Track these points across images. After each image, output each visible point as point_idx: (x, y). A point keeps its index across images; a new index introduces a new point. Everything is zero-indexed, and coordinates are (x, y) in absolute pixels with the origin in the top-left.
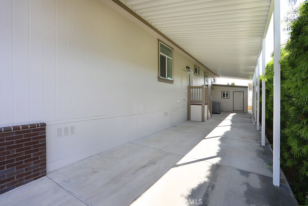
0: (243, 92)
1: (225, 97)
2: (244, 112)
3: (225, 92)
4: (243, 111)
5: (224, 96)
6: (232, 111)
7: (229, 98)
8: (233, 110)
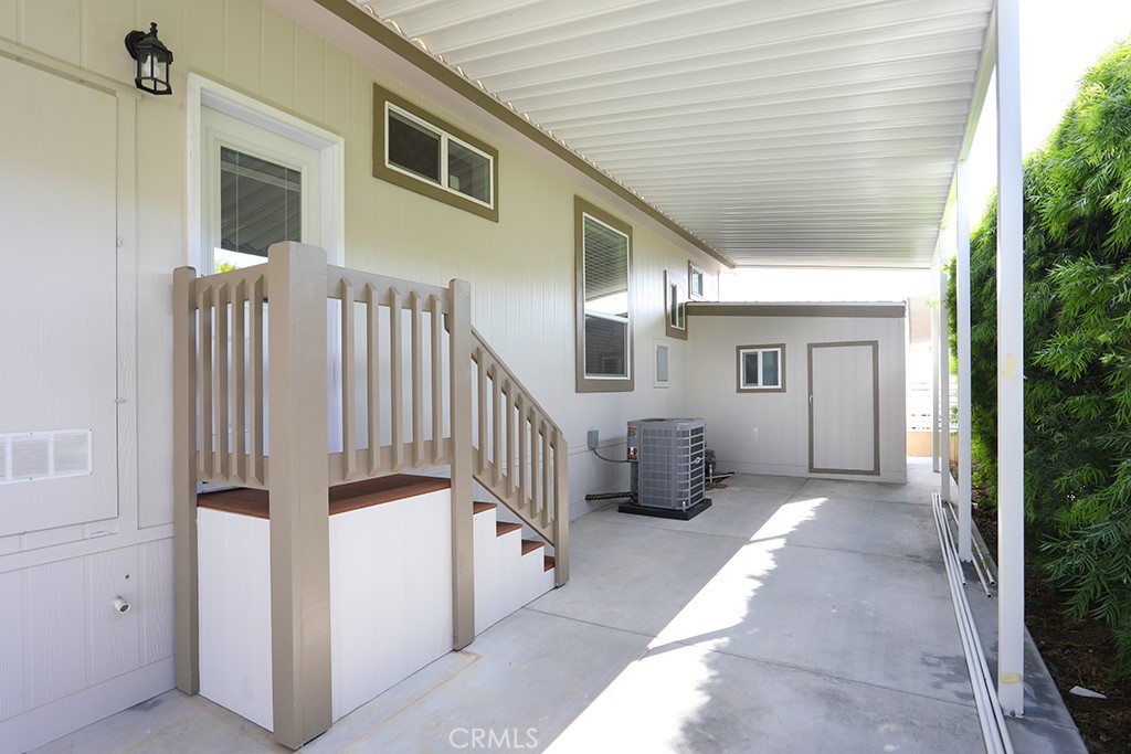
0: (875, 344)
1: (760, 385)
2: (884, 476)
3: (760, 352)
4: (876, 472)
5: (751, 377)
6: (804, 472)
7: (783, 390)
8: (812, 469)
